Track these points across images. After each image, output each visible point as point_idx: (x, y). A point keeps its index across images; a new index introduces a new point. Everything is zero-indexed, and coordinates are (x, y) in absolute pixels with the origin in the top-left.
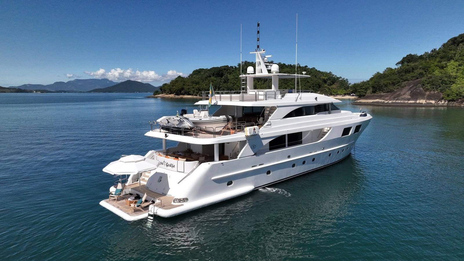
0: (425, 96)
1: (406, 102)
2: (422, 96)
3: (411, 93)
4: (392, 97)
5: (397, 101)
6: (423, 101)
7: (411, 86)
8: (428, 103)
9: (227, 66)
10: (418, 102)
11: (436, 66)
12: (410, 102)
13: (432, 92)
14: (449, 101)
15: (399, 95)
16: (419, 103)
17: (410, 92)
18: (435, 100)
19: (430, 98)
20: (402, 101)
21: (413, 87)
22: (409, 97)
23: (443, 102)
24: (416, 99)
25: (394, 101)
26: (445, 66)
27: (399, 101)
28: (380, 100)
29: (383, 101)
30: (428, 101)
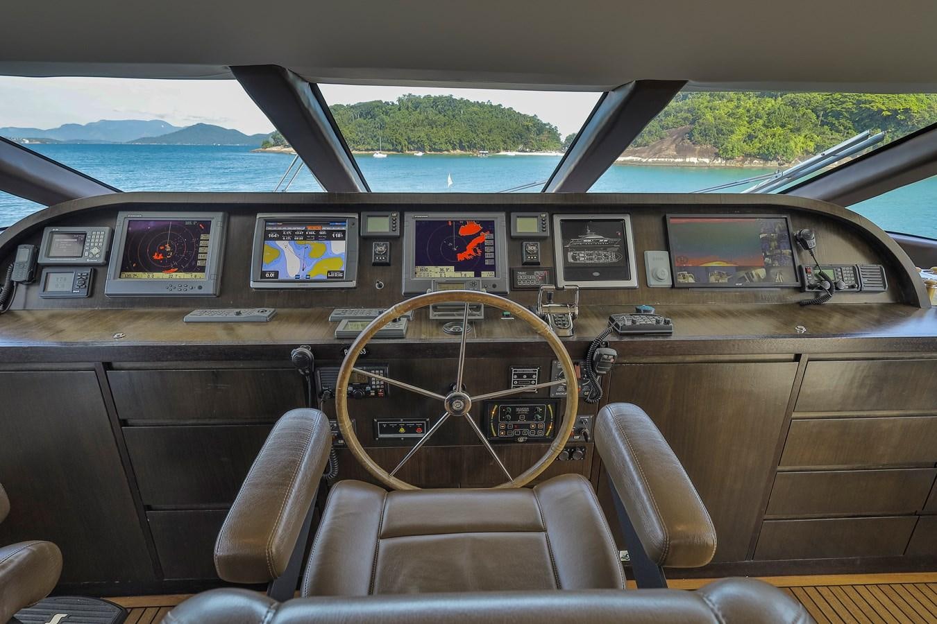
0: (696, 152)
1: (672, 160)
2: (691, 152)
3: (676, 147)
4: (651, 153)
5: (659, 159)
6: (694, 160)
7: (674, 137)
8: (701, 163)
9: (381, 101)
10: (687, 160)
11: (707, 107)
12: (677, 160)
13: (704, 147)
14: (728, 159)
15: (660, 151)
16: (690, 162)
17: (674, 145)
18: (709, 157)
19: (702, 154)
20: (666, 160)
21: (677, 138)
22: (675, 153)
23: (720, 161)
24: (685, 157)
25: (655, 159)
26: (718, 107)
27: (663, 160)
28: (635, 158)
29: (639, 159)
30: (700, 159)
